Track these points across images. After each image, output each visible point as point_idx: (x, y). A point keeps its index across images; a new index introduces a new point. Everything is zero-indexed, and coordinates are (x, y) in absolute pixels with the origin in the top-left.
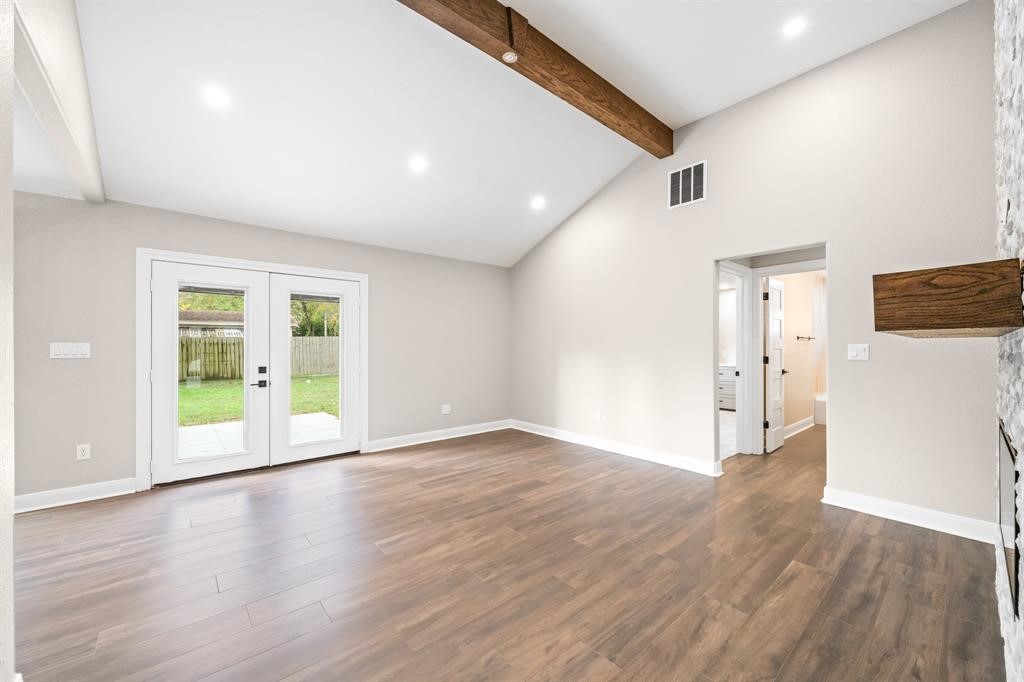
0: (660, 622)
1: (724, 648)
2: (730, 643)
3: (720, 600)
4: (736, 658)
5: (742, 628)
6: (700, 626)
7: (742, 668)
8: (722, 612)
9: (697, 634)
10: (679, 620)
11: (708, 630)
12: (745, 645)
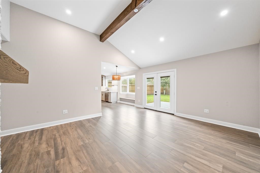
0: (86, 154)
1: (70, 163)
2: (70, 165)
3: (85, 170)
4: (66, 164)
5: (72, 170)
6: (80, 161)
7: (63, 164)
8: (80, 168)
9: (78, 159)
10: (84, 157)
11: (77, 162)
12: (67, 168)
